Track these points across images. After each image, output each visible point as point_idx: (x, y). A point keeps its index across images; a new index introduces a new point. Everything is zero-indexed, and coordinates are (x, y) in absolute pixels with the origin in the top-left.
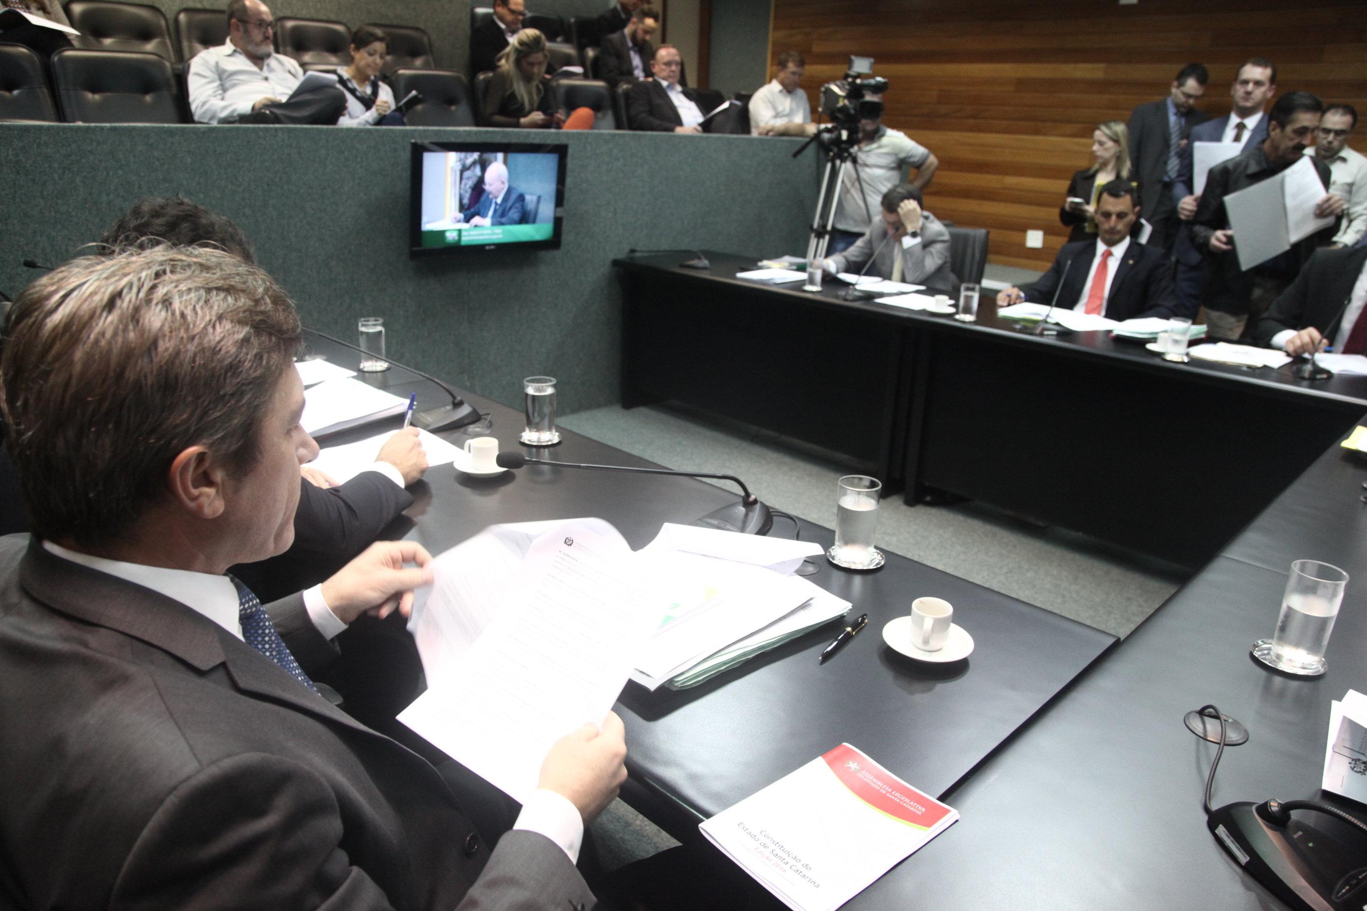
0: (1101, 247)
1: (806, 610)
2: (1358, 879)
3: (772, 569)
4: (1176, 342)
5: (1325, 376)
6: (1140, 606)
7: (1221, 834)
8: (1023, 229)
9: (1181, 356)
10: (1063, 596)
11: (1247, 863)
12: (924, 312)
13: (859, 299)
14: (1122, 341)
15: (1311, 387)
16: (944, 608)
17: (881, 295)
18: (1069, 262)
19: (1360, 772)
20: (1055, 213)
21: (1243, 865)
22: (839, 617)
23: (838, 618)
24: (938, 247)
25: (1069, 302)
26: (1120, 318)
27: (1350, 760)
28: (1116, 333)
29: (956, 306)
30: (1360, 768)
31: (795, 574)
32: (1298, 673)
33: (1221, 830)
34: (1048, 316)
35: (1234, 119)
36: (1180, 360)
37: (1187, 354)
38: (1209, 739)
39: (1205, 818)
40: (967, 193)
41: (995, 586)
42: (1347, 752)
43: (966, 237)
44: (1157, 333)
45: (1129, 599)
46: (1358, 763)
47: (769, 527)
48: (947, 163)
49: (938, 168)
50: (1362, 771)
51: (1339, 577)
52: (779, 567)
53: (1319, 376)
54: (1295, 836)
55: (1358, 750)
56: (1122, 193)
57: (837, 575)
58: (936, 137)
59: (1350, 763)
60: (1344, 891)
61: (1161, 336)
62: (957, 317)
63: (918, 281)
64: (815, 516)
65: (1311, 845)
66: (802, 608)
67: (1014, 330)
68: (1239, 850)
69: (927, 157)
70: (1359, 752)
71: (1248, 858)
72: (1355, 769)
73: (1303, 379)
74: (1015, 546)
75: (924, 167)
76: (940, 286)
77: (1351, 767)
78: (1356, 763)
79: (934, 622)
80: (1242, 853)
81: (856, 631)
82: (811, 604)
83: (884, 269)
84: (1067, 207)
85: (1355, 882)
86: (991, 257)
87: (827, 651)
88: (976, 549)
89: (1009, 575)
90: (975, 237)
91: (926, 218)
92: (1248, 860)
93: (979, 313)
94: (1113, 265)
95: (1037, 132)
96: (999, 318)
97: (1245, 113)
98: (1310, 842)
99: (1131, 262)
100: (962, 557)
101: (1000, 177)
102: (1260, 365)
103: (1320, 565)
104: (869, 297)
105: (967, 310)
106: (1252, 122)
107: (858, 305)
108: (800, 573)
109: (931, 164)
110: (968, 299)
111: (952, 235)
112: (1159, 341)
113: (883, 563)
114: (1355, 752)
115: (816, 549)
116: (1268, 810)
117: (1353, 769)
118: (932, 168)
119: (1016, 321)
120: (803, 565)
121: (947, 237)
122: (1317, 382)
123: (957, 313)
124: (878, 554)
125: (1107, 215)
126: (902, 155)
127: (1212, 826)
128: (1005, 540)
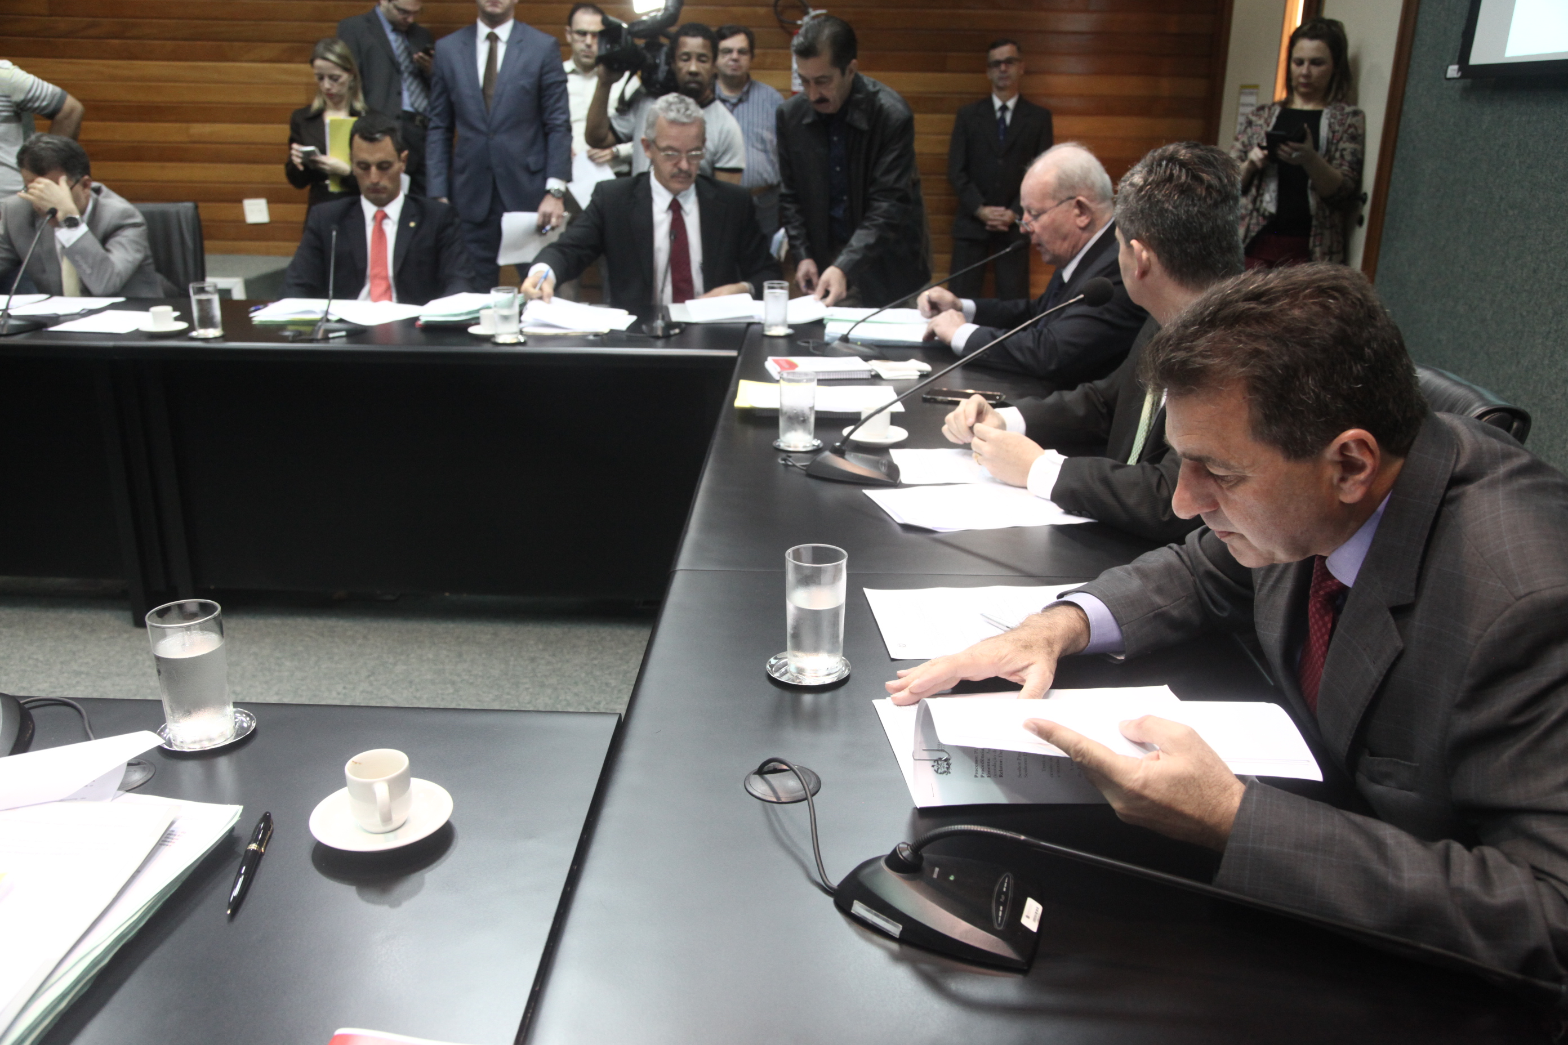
0: (369, 209)
1: (169, 844)
2: (1004, 893)
3: (76, 799)
4: (506, 318)
5: (677, 331)
6: (549, 663)
7: (859, 912)
8: (237, 198)
9: (515, 336)
10: (453, 683)
11: (902, 933)
12: (138, 334)
13: (18, 331)
14: (435, 330)
15: (667, 346)
16: (396, 760)
17: (56, 319)
18: (334, 233)
19: (945, 772)
20: (279, 172)
21: (898, 937)
22: (228, 834)
23: (227, 836)
24: (129, 234)
25: (349, 290)
26: (421, 300)
27: (932, 763)
28: (423, 319)
29: (185, 315)
30: (944, 767)
31: (121, 792)
32: (826, 683)
33: (859, 908)
34: (327, 313)
35: (483, 30)
36: (514, 341)
37: (521, 332)
38: (783, 800)
39: (830, 900)
40: (137, 153)
41: (359, 700)
42: (925, 755)
43: (164, 216)
44: (478, 311)
45: (533, 660)
46: (940, 762)
47: (30, 732)
48: (95, 109)
49: (84, 117)
50: (946, 769)
51: (835, 557)
52: (90, 793)
53: (672, 332)
54: (935, 876)
55: (936, 749)
56: (378, 136)
57: (191, 770)
58: (66, 67)
59: (933, 766)
60: (1000, 914)
61: (483, 314)
62: (194, 334)
63: (111, 290)
64: (45, 686)
65: (952, 878)
66: (161, 845)
67: (285, 339)
68: (887, 921)
69: (62, 101)
70: (938, 750)
71: (901, 926)
72: (939, 771)
73: (658, 338)
74: (365, 637)
75: (60, 116)
76: (146, 293)
77: (935, 770)
78: (938, 764)
79: (389, 786)
80: (893, 925)
81: (265, 844)
82: (173, 831)
83: (49, 277)
84: (297, 160)
85: (1002, 899)
86: (208, 244)
87: (234, 897)
88: (314, 659)
89: (372, 678)
90: (178, 213)
91: (98, 191)
92: (901, 929)
93: (225, 324)
94: (391, 229)
95: (222, 57)
96: (255, 325)
97: (494, 21)
98: (950, 875)
99: (412, 224)
100: (299, 674)
101: (184, 125)
102: (606, 330)
103: (814, 548)
104: (37, 324)
105: (206, 322)
106: (504, 31)
107: (19, 340)
108: (128, 788)
109: (72, 110)
110: (204, 305)
111: (148, 216)
112: (482, 321)
113: (254, 725)
114: (934, 752)
115: (143, 741)
116: (900, 858)
117: (937, 772)
118: (76, 116)
119: (281, 326)
120: (127, 771)
121: (139, 219)
122: (673, 339)
123: (192, 328)
124: (241, 713)
125: (366, 166)
126: (19, 97)
127: (844, 907)
128: (350, 633)
